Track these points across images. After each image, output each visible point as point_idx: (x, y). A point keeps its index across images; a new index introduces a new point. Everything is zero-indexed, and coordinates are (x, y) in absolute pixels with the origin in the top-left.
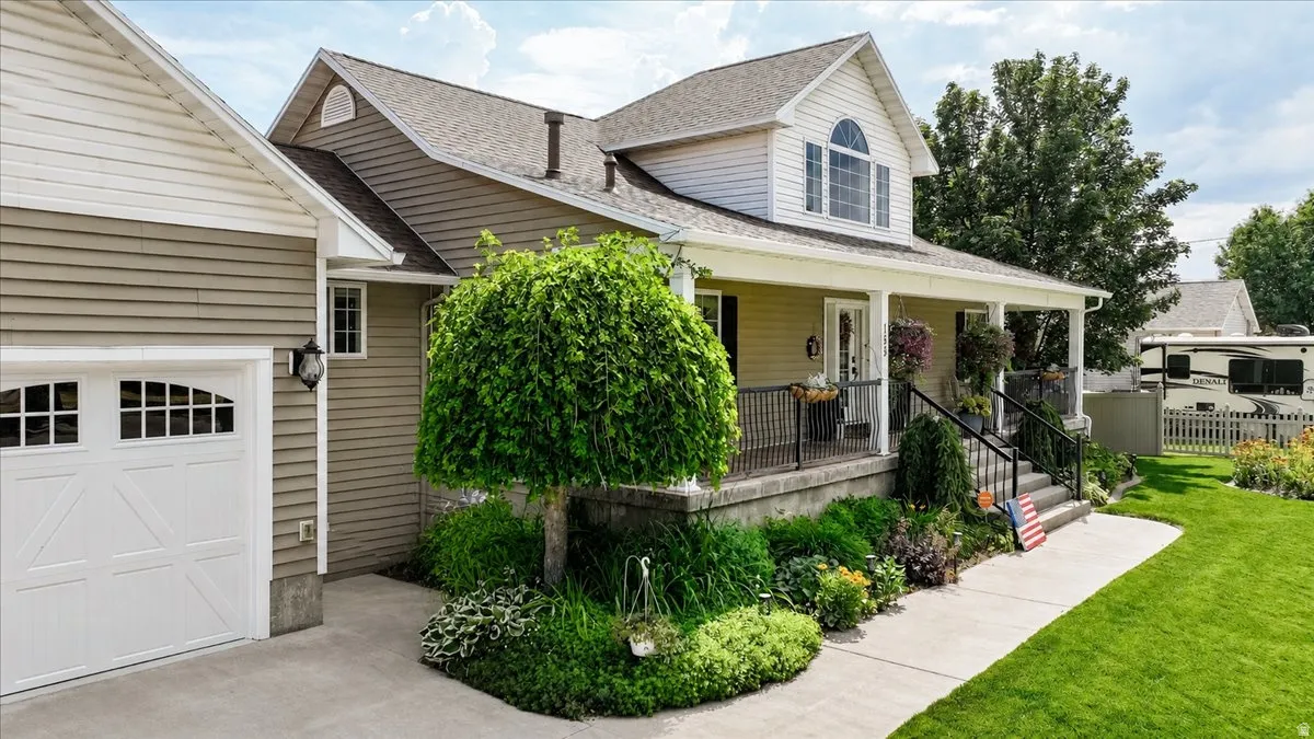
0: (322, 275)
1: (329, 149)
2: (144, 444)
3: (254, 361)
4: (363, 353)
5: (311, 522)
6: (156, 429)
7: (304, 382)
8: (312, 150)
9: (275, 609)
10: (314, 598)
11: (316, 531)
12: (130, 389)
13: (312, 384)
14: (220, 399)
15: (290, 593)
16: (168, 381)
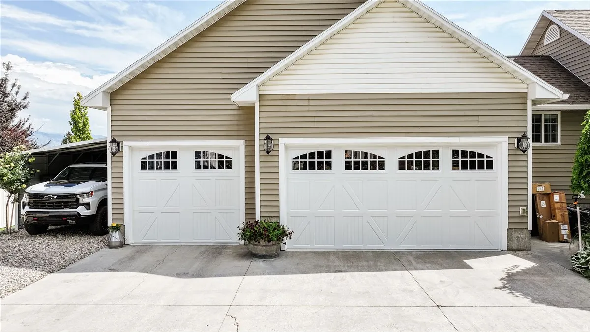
0: (530, 108)
1: (548, 54)
2: (460, 171)
3: (501, 142)
4: (559, 143)
5: (525, 208)
6: (464, 166)
7: (521, 150)
8: (539, 56)
9: (509, 240)
10: (527, 239)
11: (527, 211)
12: (455, 153)
13: (525, 151)
14: (488, 157)
15: (516, 235)
16: (469, 150)
